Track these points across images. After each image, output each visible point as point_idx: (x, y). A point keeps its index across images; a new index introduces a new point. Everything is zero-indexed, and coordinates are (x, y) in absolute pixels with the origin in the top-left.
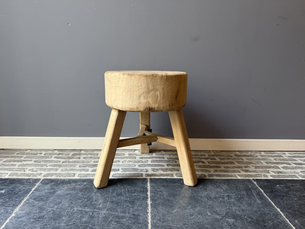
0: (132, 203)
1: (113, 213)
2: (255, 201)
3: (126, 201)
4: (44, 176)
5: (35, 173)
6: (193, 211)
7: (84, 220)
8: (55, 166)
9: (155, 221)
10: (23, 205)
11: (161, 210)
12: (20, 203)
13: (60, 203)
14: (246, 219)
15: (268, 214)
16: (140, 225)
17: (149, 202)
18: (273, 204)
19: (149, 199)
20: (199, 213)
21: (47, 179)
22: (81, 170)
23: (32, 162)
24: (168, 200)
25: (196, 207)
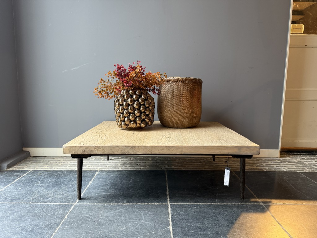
1: (146, 183)
4: (100, 169)
5: (93, 168)
8: (104, 164)
9: (170, 186)
10: (94, 181)
19: (167, 178)
21: (102, 170)
22: (122, 166)
23: (89, 163)
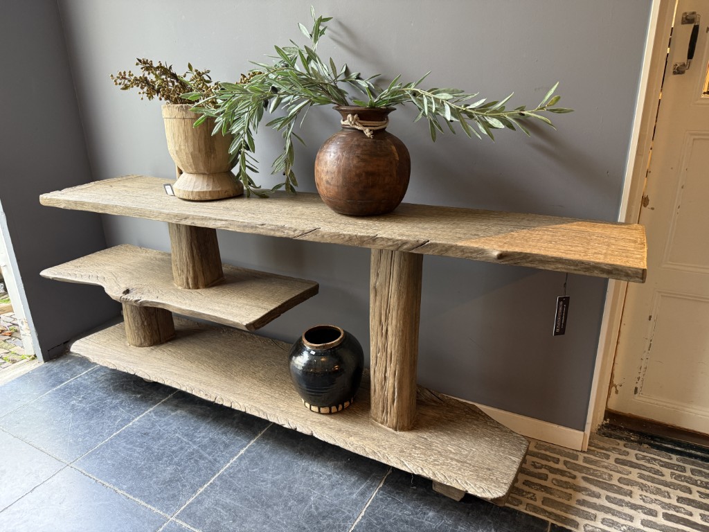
0: (226, 446)
1: (201, 451)
2: (350, 494)
3: (224, 442)
6: (270, 477)
7: (174, 448)
9: (225, 473)
10: (144, 416)
11: (243, 465)
12: (142, 413)
13: (171, 424)
14: (311, 507)
15: (343, 513)
16: (209, 472)
17: (242, 452)
18: (368, 505)
19: (245, 449)
20: (273, 483)
24: (262, 457)
25: (278, 474)
